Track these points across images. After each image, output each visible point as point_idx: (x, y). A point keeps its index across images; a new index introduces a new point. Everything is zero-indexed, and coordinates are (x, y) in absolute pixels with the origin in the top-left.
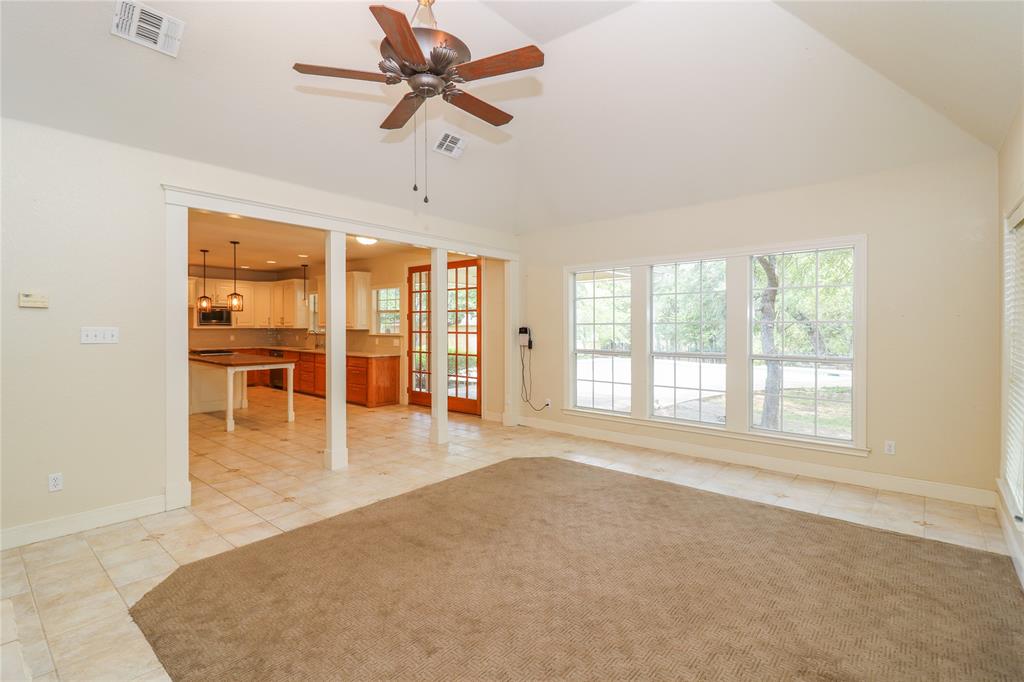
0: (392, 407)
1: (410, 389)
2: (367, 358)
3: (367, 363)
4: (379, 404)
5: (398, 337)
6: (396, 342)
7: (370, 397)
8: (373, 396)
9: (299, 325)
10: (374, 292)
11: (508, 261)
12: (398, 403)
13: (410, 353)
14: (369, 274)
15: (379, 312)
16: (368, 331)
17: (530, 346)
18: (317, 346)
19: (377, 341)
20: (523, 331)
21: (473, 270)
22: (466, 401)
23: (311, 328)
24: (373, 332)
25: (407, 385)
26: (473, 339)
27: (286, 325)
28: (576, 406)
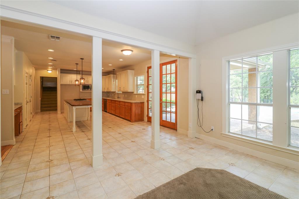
0: (140, 122)
1: (148, 115)
2: (131, 103)
3: (131, 105)
4: (136, 121)
5: (144, 95)
6: (143, 97)
7: (132, 118)
8: (133, 118)
9: (113, 90)
10: (136, 78)
11: (191, 58)
12: (143, 120)
13: (148, 101)
14: (134, 71)
15: (137, 85)
16: (133, 92)
17: (202, 99)
18: (118, 98)
19: (136, 96)
20: (199, 92)
21: (173, 65)
22: (170, 123)
23: (117, 92)
24: (135, 93)
25: (146, 114)
26: (173, 96)
27: (109, 90)
28: (229, 132)
